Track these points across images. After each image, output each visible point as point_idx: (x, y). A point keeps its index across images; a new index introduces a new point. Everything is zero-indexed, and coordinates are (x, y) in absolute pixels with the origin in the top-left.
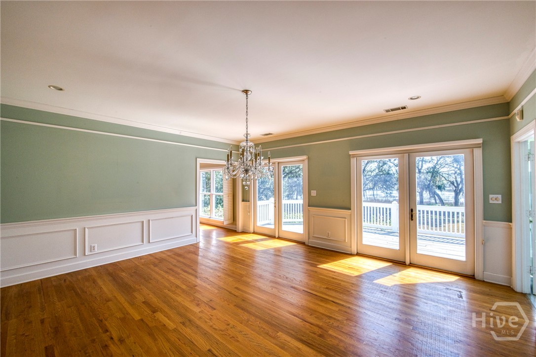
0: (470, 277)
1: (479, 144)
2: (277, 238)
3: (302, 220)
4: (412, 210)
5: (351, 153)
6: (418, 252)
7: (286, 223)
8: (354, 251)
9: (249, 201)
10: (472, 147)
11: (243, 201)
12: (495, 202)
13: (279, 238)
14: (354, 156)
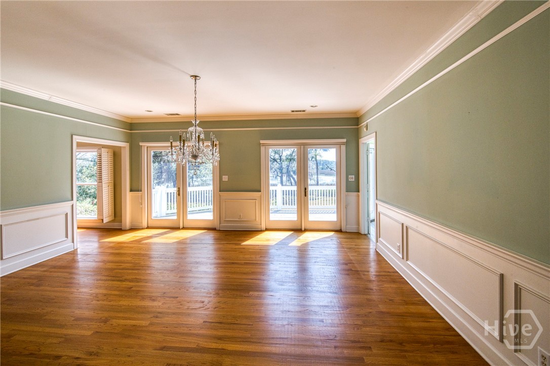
0: (339, 231)
1: (344, 142)
2: (182, 229)
3: (211, 207)
4: (305, 189)
5: (262, 142)
6: (309, 220)
7: (193, 212)
8: (263, 227)
9: (141, 191)
10: (340, 144)
11: (131, 191)
12: (352, 180)
13: (184, 228)
14: (264, 145)
